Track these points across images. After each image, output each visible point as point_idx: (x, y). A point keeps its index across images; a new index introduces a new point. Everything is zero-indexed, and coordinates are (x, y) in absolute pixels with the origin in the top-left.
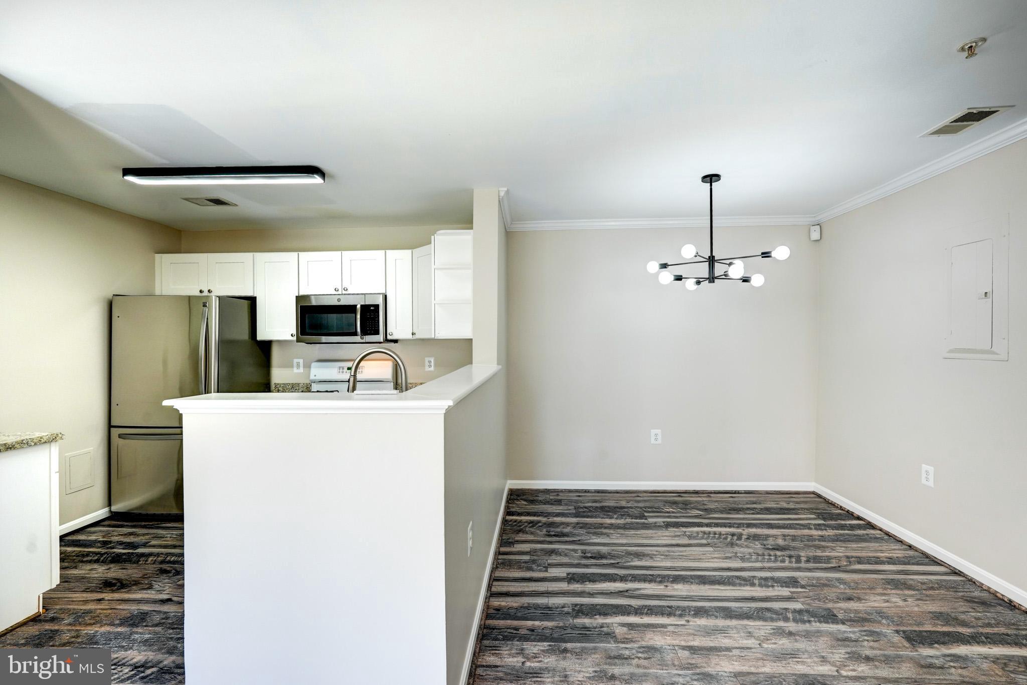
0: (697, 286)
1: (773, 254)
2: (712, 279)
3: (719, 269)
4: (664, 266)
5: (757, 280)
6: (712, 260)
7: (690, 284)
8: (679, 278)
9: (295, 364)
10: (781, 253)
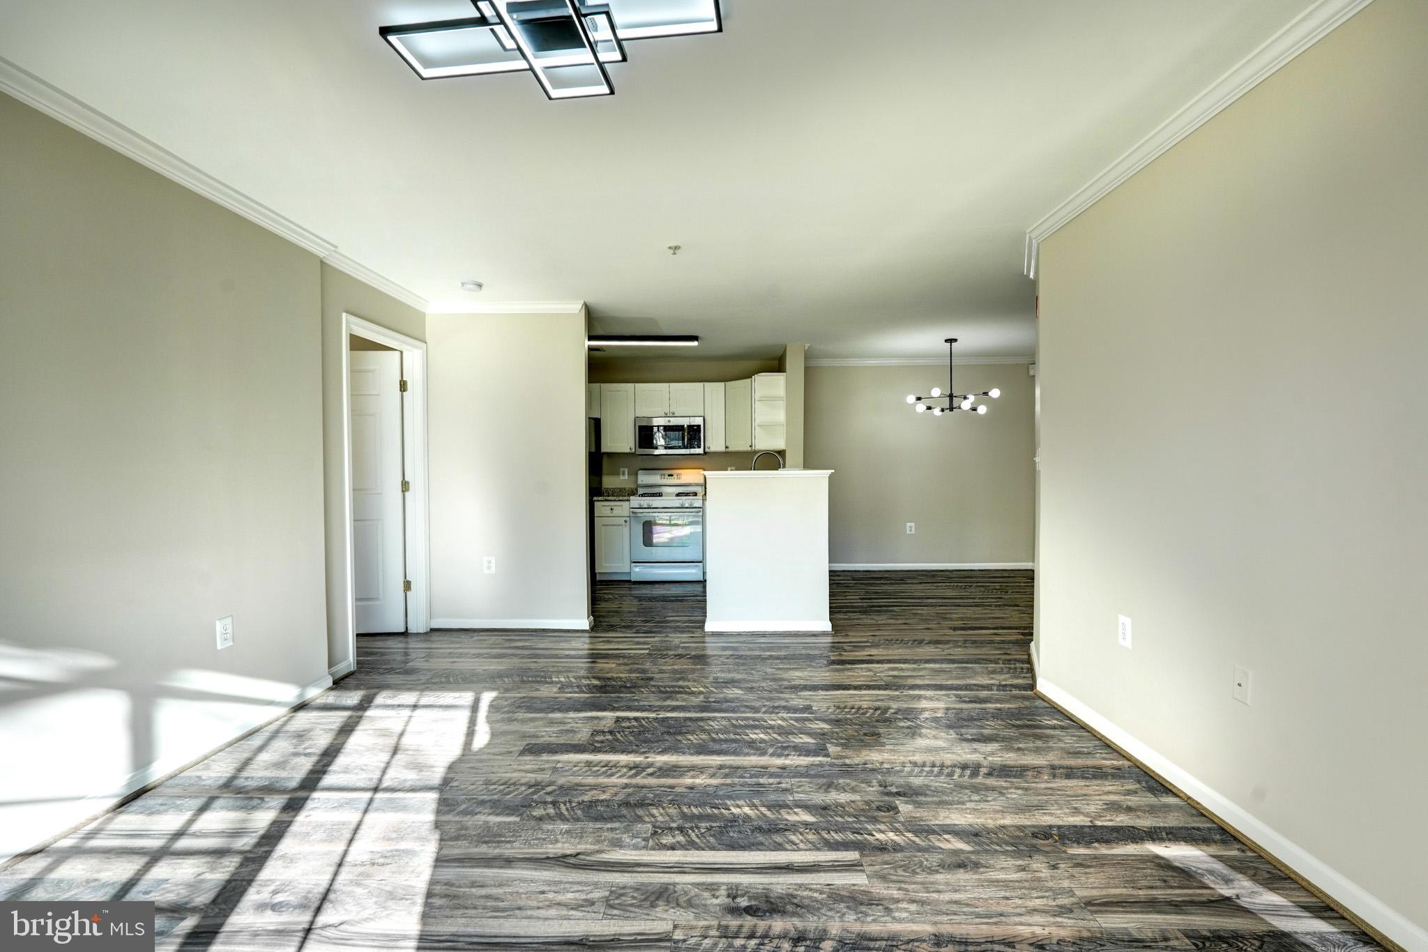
0: (941, 413)
1: (990, 394)
2: (951, 409)
3: (956, 402)
4: (919, 399)
5: (982, 410)
6: (951, 396)
7: (937, 412)
8: (929, 408)
9: (621, 473)
10: (995, 393)
